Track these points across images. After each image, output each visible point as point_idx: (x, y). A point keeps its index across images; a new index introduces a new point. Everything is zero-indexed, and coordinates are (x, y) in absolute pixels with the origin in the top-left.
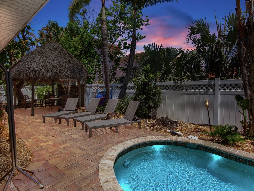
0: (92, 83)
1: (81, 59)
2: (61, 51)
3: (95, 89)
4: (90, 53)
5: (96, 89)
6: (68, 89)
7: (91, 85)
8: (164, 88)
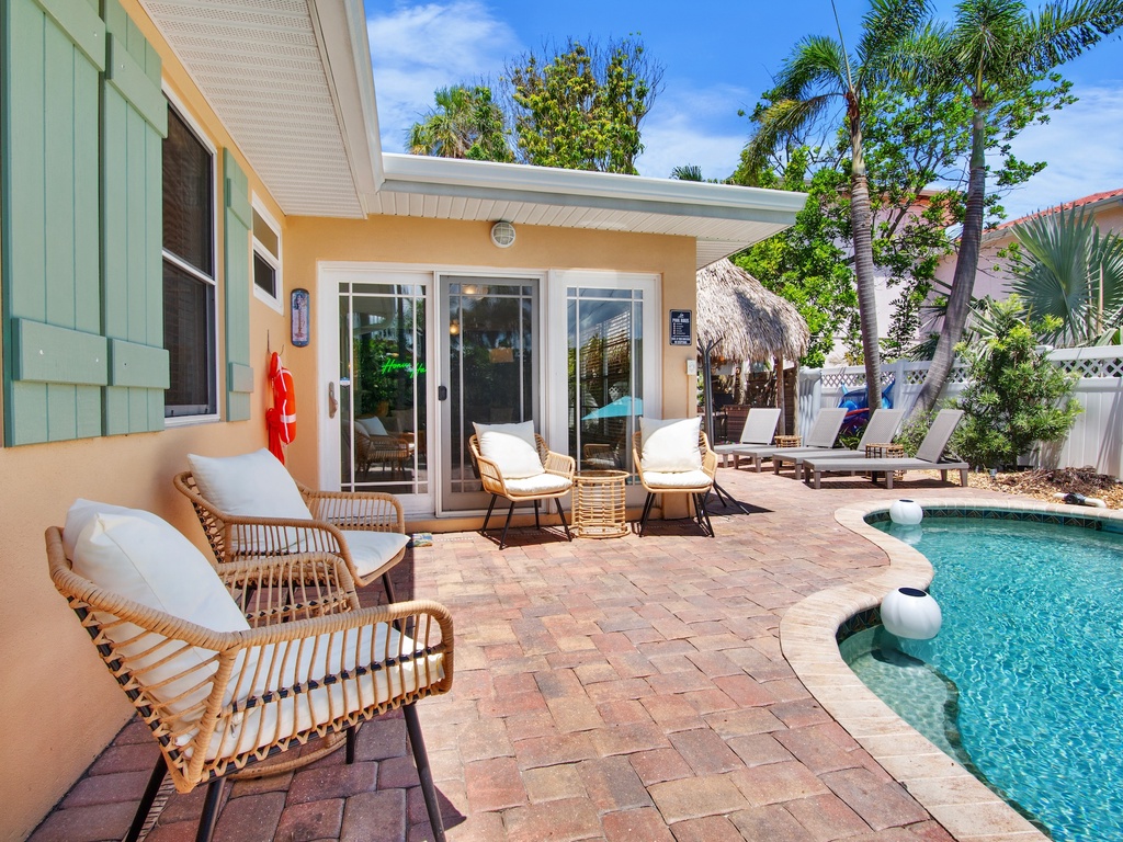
0: (820, 364)
1: (783, 285)
2: (727, 275)
3: (831, 382)
4: (814, 259)
5: (837, 382)
6: (738, 385)
7: (818, 369)
8: (1088, 369)
